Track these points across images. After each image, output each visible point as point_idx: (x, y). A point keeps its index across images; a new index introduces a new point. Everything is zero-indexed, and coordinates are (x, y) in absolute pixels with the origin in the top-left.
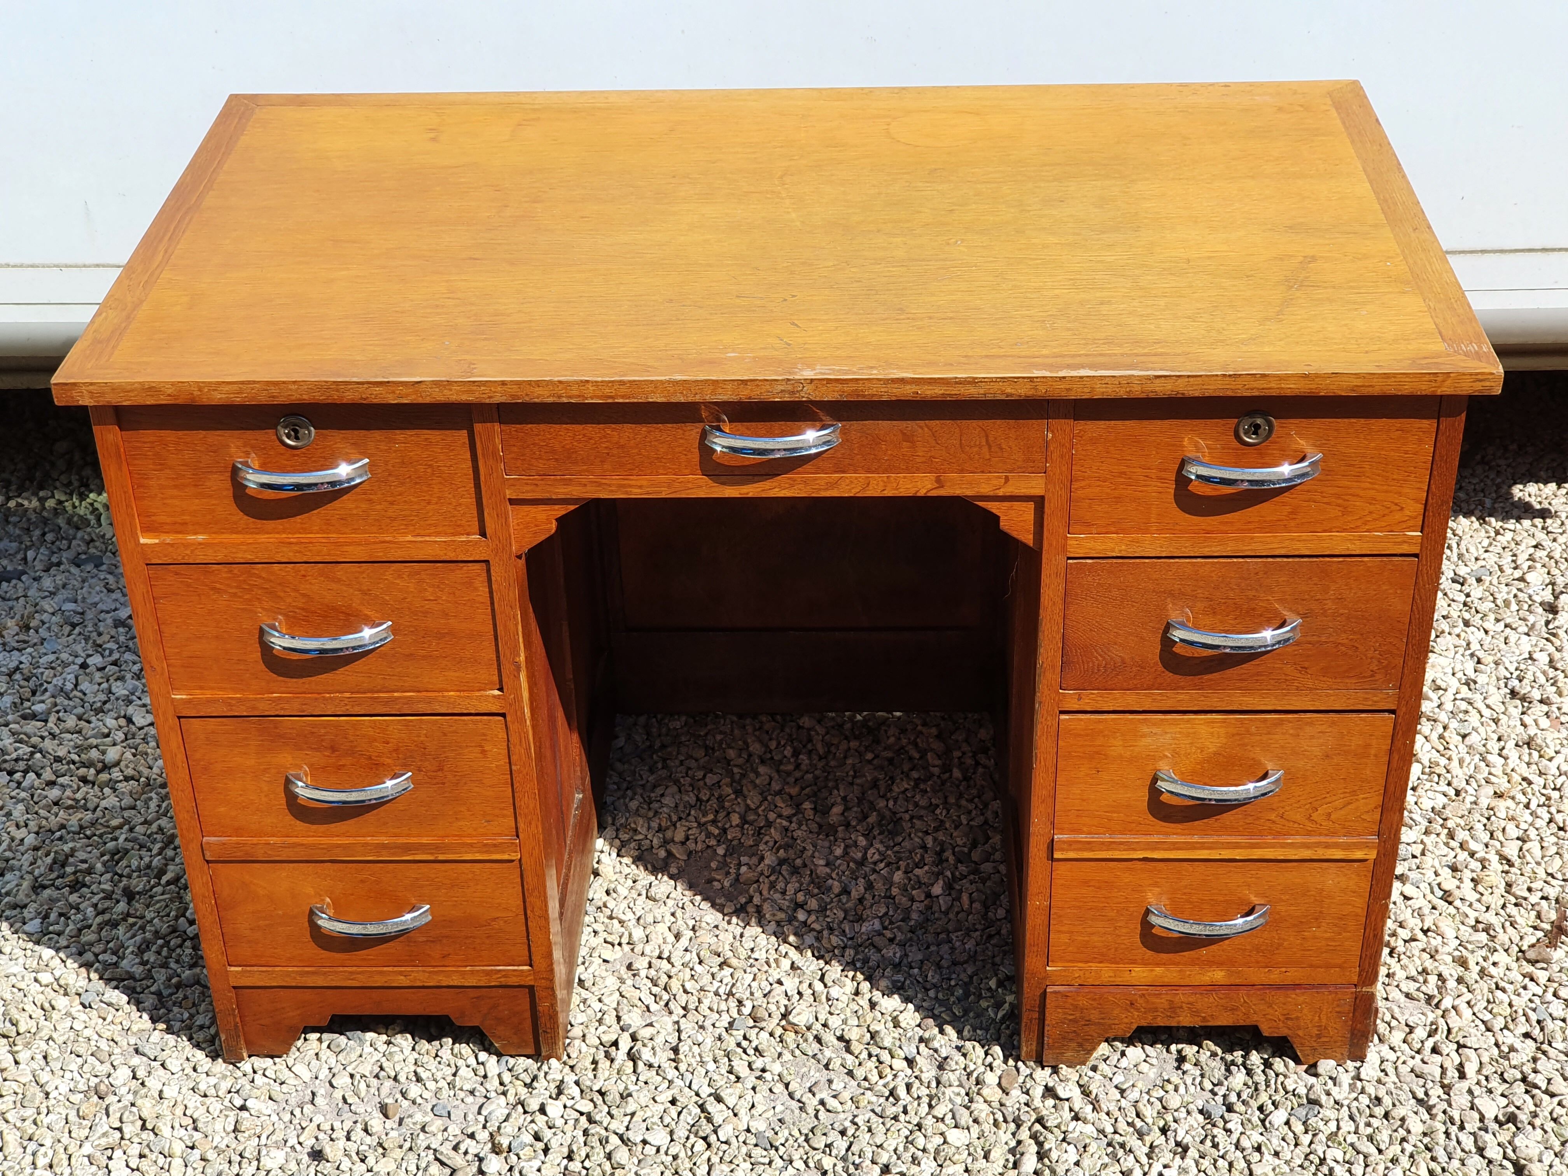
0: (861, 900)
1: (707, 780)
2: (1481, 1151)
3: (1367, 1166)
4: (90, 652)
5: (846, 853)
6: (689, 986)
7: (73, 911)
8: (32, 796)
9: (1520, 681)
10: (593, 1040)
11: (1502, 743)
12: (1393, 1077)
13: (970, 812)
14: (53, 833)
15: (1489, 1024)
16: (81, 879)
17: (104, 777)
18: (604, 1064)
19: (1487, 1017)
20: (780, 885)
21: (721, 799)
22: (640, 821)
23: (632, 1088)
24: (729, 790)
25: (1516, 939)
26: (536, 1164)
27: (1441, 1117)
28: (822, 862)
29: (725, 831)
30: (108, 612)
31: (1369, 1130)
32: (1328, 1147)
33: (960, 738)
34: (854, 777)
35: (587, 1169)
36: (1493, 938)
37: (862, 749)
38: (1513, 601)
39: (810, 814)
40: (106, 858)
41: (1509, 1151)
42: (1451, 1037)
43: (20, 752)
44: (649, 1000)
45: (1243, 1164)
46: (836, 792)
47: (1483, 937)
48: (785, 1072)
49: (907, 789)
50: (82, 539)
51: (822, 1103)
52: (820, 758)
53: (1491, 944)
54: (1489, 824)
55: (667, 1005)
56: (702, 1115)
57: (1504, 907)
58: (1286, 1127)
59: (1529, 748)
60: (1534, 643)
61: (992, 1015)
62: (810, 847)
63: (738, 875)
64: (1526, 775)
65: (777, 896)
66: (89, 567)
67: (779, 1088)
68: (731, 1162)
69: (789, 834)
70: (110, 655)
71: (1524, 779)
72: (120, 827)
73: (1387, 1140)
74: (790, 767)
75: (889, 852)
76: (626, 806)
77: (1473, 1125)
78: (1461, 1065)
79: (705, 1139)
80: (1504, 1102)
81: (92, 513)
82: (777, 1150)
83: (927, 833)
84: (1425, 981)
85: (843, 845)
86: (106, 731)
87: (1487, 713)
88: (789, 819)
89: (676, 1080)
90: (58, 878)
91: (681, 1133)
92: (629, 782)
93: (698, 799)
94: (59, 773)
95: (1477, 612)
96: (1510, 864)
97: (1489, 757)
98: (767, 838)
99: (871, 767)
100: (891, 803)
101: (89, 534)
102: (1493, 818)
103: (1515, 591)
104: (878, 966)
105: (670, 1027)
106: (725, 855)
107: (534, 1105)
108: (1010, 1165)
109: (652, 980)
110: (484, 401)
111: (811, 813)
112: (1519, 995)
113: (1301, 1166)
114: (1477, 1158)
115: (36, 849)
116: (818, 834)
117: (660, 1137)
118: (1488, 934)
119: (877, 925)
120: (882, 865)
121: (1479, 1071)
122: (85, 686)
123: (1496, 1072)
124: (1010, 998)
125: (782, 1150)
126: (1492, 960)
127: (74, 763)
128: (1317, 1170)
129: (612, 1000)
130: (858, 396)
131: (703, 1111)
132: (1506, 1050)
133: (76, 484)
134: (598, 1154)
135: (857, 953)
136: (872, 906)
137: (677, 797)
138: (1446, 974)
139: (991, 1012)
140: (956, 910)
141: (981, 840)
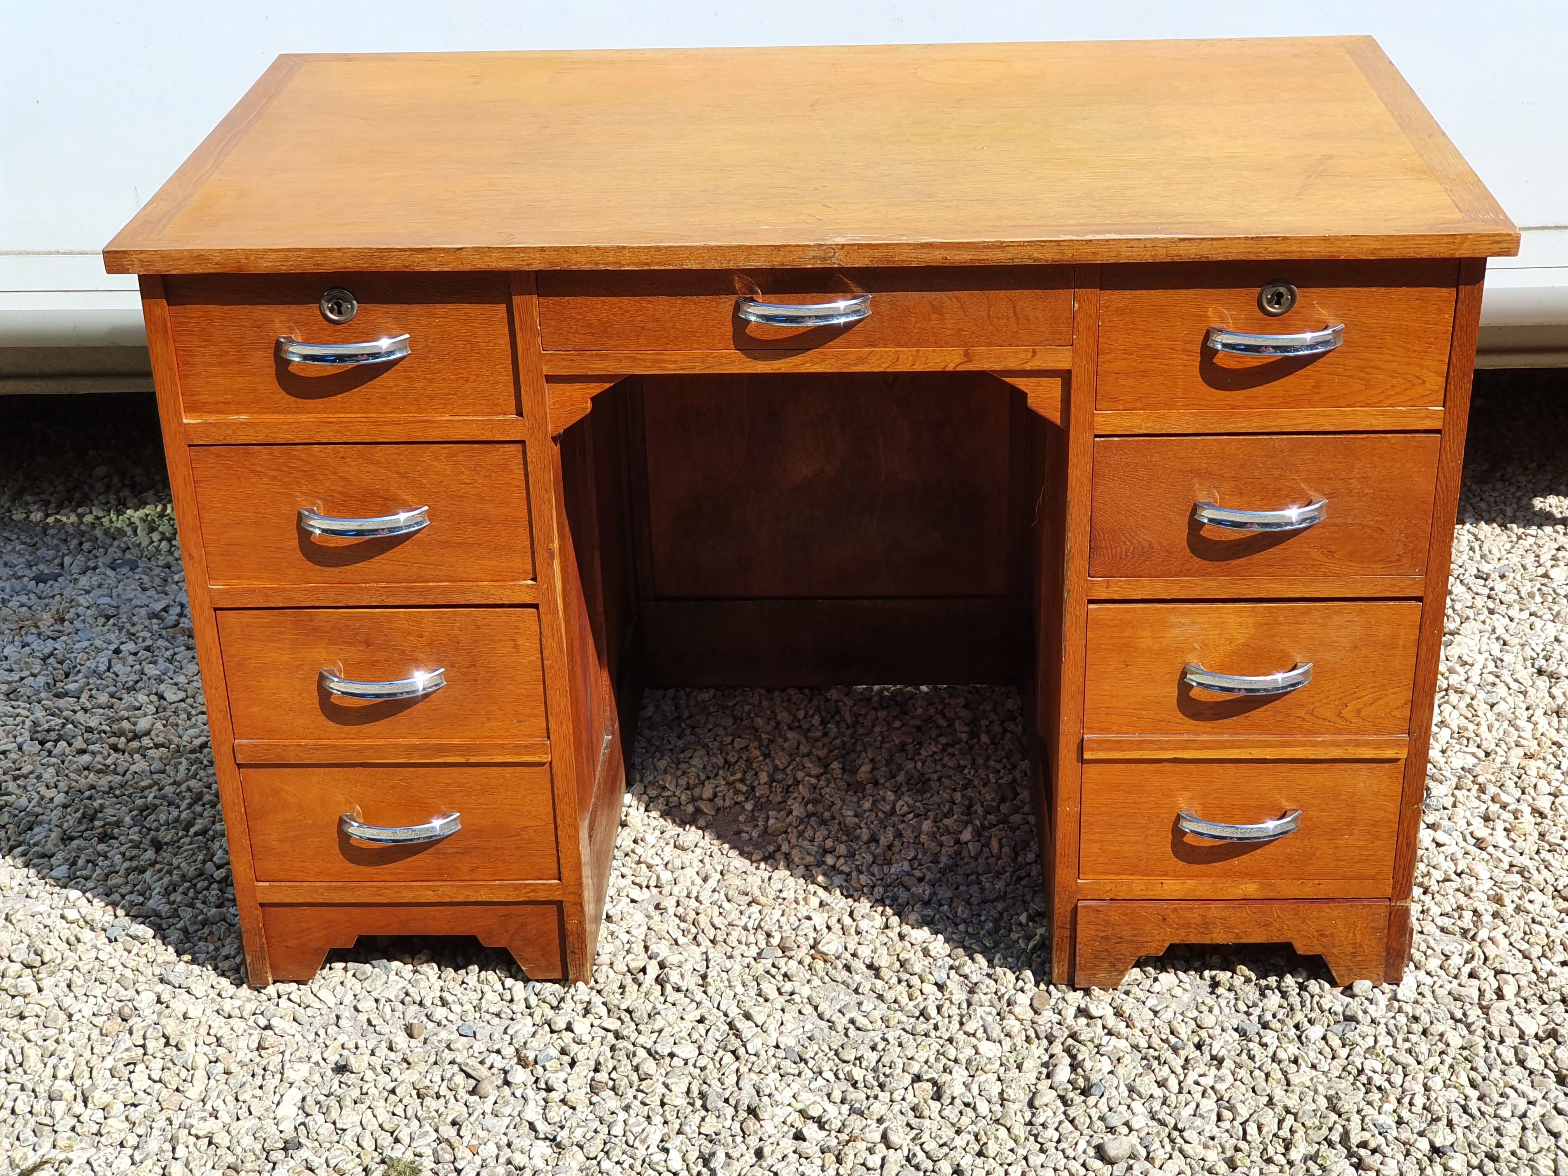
0: (890, 847)
1: (735, 744)
2: (1521, 1063)
3: (1406, 1075)
4: (124, 640)
5: (874, 806)
6: (717, 921)
7: (101, 858)
8: (63, 762)
9: (1547, 660)
10: (621, 967)
11: (1531, 712)
12: (1430, 999)
13: (998, 771)
14: (82, 793)
15: (1526, 953)
16: (109, 831)
17: (135, 744)
18: (632, 988)
19: (1524, 946)
20: (809, 833)
21: (749, 761)
22: (669, 777)
23: (660, 1007)
24: (758, 753)
25: (1551, 880)
26: (562, 1076)
27: (1480, 1032)
28: (850, 813)
29: (753, 788)
30: (142, 607)
31: (1408, 1045)
32: (1366, 1058)
33: (988, 708)
34: (882, 742)
35: (614, 1080)
36: (1527, 880)
37: (890, 718)
38: (1537, 593)
39: (838, 773)
40: (134, 813)
41: (1551, 1062)
42: (1488, 963)
43: (53, 723)
44: (677, 934)
45: (1279, 1075)
46: (864, 754)
47: (1518, 879)
48: (815, 994)
49: (935, 753)
50: (119, 547)
51: (852, 1021)
52: (848, 727)
53: (1525, 884)
54: (1520, 782)
55: (695, 938)
56: (731, 1032)
57: (1538, 852)
58: (1323, 1042)
59: (1558, 717)
60: (1560, 628)
61: (1023, 946)
62: (839, 803)
63: (766, 828)
64: (1555, 740)
65: (805, 843)
66: (125, 570)
67: (808, 1010)
68: (760, 1072)
69: (818, 791)
70: (143, 641)
71: (1554, 743)
72: (150, 787)
73: (1426, 1052)
74: (819, 734)
75: (918, 804)
76: (655, 766)
77: (1512, 1039)
78: (1499, 989)
79: (733, 1052)
80: (1544, 1020)
81: (128, 525)
82: (806, 1063)
83: (955, 790)
84: (1460, 917)
85: (871, 799)
86: (137, 704)
87: (1515, 686)
88: (818, 777)
89: (704, 1001)
90: (87, 830)
91: (710, 1046)
92: (658, 747)
93: (726, 762)
94: (90, 742)
95: (1502, 603)
96: (1542, 815)
97: (1518, 722)
98: (795, 795)
99: (899, 733)
100: (919, 765)
101: (125, 543)
102: (1524, 776)
103: (1539, 586)
104: (908, 903)
105: (698, 957)
106: (753, 811)
107: (561, 1024)
108: (1044, 1076)
109: (680, 918)
110: (522, 269)
111: (840, 771)
112: (1556, 928)
113: (1339, 1077)
114: (1519, 1069)
115: (65, 806)
116: (847, 790)
117: (687, 1051)
118: (1523, 876)
119: (906, 866)
120: (911, 815)
121: (1517, 994)
122: (117, 667)
123: (1535, 994)
124: (1040, 931)
125: (811, 1063)
126: (1527, 897)
127: (105, 733)
128: (1355, 1079)
129: (640, 933)
130: (888, 261)
131: (731, 1029)
132: (1545, 976)
133: (113, 502)
134: (625, 1066)
135: (886, 892)
136: (901, 851)
137: (706, 759)
138: (1481, 909)
139: (1022, 943)
140: (985, 855)
141: (1010, 796)
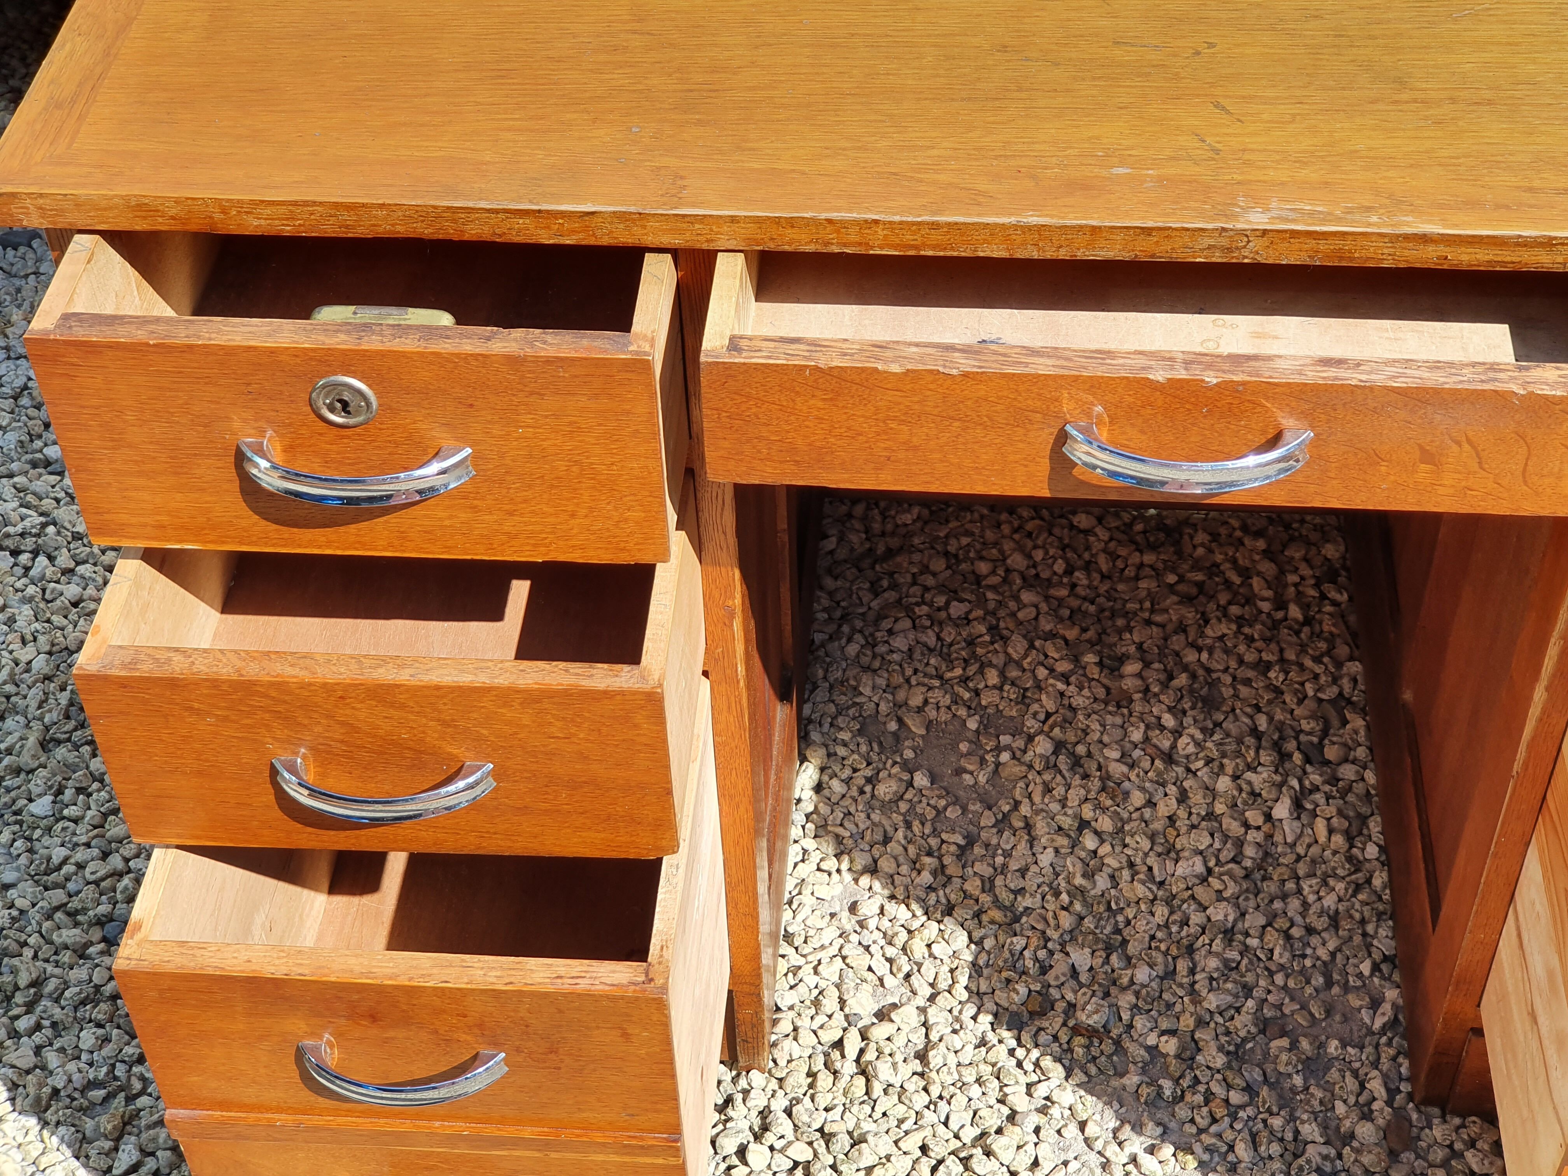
0: (1172, 819)
1: (952, 611)
5: (1147, 739)
6: (938, 948)
7: (96, 785)
8: (44, 590)
10: (808, 1039)
13: (1316, 677)
18: (825, 1080)
20: (1059, 791)
21: (971, 643)
22: (862, 674)
23: (866, 1125)
24: (982, 628)
28: (1116, 755)
29: (977, 693)
33: (1297, 555)
34: (1152, 611)
37: (1160, 565)
39: (1093, 671)
43: (27, 523)
44: (882, 968)
46: (1127, 635)
48: (1078, 1101)
49: (1226, 635)
52: (1104, 577)
55: (908, 976)
61: (1367, 1021)
62: (1096, 726)
63: (998, 765)
65: (1055, 807)
67: (1071, 1130)
69: (1067, 703)
74: (1063, 591)
75: (1208, 741)
76: (842, 650)
83: (1258, 709)
85: (1141, 724)
88: (1065, 678)
89: (926, 1112)
90: (75, 729)
92: (845, 609)
93: (940, 642)
94: (78, 558)
98: (1036, 707)
99: (1175, 598)
100: (1204, 656)
105: (914, 1018)
106: (977, 731)
109: (885, 933)
111: (1096, 670)
115: (48, 678)
116: (1106, 704)
119: (1198, 865)
120: (1200, 763)
129: (831, 971)
135: (1172, 913)
136: (1188, 831)
137: (912, 636)
139: (1365, 1015)
140: (1307, 840)
141: (1335, 722)
